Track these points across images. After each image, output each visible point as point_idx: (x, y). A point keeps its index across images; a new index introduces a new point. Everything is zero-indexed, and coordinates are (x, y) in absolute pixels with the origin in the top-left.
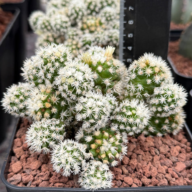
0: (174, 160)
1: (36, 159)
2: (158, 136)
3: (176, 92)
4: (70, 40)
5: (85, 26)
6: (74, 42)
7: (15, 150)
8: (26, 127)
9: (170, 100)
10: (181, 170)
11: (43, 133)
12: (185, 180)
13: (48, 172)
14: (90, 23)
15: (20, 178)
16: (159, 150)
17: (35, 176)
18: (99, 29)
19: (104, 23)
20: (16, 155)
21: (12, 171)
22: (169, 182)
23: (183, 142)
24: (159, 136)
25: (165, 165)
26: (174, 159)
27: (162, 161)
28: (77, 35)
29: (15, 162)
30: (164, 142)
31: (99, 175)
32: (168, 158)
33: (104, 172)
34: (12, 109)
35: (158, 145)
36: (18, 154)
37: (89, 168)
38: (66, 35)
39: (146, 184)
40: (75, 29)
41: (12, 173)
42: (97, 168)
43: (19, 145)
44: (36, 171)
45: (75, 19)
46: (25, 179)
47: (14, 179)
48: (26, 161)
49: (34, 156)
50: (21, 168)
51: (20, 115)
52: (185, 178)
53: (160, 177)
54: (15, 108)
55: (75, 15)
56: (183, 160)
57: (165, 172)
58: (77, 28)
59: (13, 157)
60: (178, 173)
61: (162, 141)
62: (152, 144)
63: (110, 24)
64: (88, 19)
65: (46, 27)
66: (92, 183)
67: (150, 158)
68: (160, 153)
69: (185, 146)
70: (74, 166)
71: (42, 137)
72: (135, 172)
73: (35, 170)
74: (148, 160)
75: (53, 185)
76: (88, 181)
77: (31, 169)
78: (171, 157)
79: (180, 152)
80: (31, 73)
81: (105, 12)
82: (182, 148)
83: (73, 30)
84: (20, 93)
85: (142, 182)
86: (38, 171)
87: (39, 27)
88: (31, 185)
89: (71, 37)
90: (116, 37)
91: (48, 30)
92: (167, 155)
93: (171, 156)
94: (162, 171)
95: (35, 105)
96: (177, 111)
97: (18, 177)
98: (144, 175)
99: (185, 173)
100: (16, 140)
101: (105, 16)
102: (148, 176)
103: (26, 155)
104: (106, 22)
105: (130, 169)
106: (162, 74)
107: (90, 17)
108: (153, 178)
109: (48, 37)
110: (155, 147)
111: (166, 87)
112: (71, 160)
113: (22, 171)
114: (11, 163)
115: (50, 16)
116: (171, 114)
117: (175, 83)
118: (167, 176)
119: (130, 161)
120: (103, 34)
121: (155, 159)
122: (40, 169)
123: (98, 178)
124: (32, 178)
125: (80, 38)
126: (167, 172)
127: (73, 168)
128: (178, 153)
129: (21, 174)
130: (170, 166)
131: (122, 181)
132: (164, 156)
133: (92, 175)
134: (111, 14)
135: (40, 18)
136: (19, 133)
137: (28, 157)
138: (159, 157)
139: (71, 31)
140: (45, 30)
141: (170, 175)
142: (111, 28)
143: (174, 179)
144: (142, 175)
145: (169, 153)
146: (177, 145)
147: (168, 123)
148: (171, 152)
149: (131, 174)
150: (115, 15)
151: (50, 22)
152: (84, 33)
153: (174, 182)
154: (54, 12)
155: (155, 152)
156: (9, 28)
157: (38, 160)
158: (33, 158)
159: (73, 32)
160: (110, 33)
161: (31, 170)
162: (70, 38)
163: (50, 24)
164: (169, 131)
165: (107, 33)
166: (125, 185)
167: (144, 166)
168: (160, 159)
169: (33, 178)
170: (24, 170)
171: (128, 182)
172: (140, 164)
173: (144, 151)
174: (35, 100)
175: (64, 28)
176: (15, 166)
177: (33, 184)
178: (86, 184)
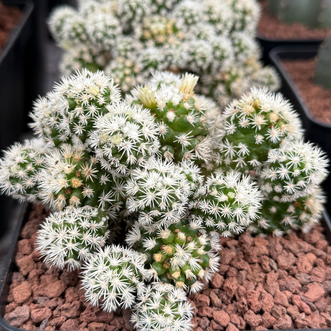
0: (304, 280)
1: (56, 278)
2: (275, 236)
3: (308, 159)
4: (121, 60)
5: (147, 34)
6: (128, 63)
7: (20, 261)
8: (39, 218)
9: (297, 172)
10: (317, 297)
11: (68, 233)
12: (324, 316)
13: (77, 302)
14: (157, 28)
15: (27, 313)
16: (276, 262)
17: (54, 309)
18: (172, 39)
19: (181, 30)
20: (22, 269)
21: (13, 300)
22: (294, 321)
23: (319, 246)
24: (277, 235)
25: (287, 289)
26: (304, 278)
27: (282, 282)
28: (133, 50)
29: (20, 282)
30: (286, 246)
31: (167, 310)
32: (294, 276)
33: (177, 303)
34: (13, 188)
35: (275, 253)
36: (25, 269)
37: (149, 297)
38: (113, 50)
39: (254, 324)
40: (128, 39)
41: (12, 305)
42: (165, 296)
43: (27, 252)
44: (57, 300)
45: (130, 21)
46: (36, 315)
47: (16, 316)
48: (39, 281)
49: (53, 273)
50: (29, 294)
51: (29, 199)
52: (323, 314)
53: (278, 312)
54: (19, 186)
55: (130, 14)
56: (320, 280)
57: (287, 303)
58: (133, 38)
59: (15, 275)
60: (311, 303)
61: (283, 245)
62: (264, 250)
63: (191, 31)
64: (153, 22)
65: (78, 35)
66: (155, 325)
67: (260, 277)
68: (278, 268)
69: (324, 253)
70: (124, 295)
71: (66, 241)
72: (234, 302)
73: (55, 299)
74: (258, 280)
75: (87, 327)
76: (148, 320)
77: (46, 296)
78: (298, 275)
79: (315, 265)
80: (48, 124)
81: (183, 8)
82: (319, 257)
83: (126, 42)
84: (28, 159)
85: (246, 321)
86: (60, 301)
87: (66, 35)
88: (46, 326)
89: (123, 53)
90: (202, 53)
91: (82, 41)
92: (291, 271)
93: (299, 272)
94: (282, 301)
95: (54, 182)
96: (309, 192)
97: (24, 311)
98: (249, 308)
99: (324, 303)
100: (21, 242)
101: (183, 16)
102: (256, 310)
103: (39, 271)
104: (185, 28)
105: (225, 297)
106: (283, 125)
107: (156, 18)
108: (266, 313)
109: (82, 53)
110: (270, 256)
111: (290, 150)
112: (117, 283)
113: (31, 300)
114: (11, 286)
115: (86, 15)
116: (298, 197)
117: (306, 141)
118: (291, 309)
119: (224, 283)
120: (180, 48)
121: (269, 278)
122: (63, 296)
123: (167, 316)
124: (48, 313)
125: (138, 55)
126: (292, 303)
127: (122, 298)
128: (312, 267)
129: (29, 305)
130: (296, 291)
131: (210, 319)
132: (286, 273)
133: (155, 311)
134: (194, 13)
135: (68, 20)
136: (27, 230)
137: (43, 274)
138: (277, 274)
139: (122, 42)
140: (77, 41)
141: (296, 308)
142: (194, 38)
143: (303, 316)
144: (247, 309)
145: (295, 268)
146: (309, 252)
147: (294, 212)
148: (299, 264)
149: (227, 305)
150: (201, 14)
151: (85, 26)
152: (145, 47)
153: (303, 320)
154: (93, 8)
155: (270, 265)
156: (13, 37)
157: (59, 279)
158: (51, 276)
159: (126, 45)
160: (192, 47)
161: (46, 298)
162: (120, 55)
163: (84, 30)
164: (295, 226)
165: (186, 46)
166: (216, 326)
167: (250, 291)
168: (280, 278)
169: (50, 313)
170: (35, 298)
171: (220, 320)
172: (242, 288)
173: (250, 264)
174: (53, 173)
175: (109, 37)
176: (20, 291)
177: (50, 325)
178: (144, 325)
